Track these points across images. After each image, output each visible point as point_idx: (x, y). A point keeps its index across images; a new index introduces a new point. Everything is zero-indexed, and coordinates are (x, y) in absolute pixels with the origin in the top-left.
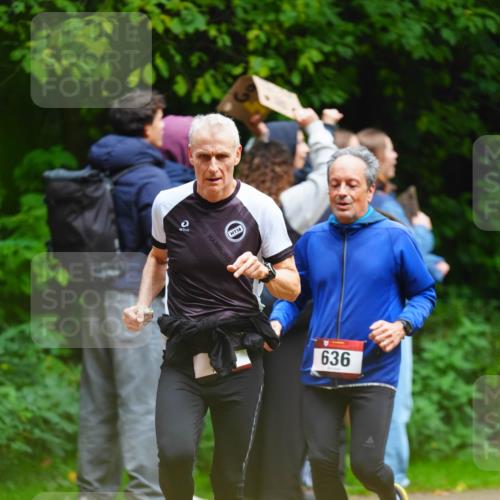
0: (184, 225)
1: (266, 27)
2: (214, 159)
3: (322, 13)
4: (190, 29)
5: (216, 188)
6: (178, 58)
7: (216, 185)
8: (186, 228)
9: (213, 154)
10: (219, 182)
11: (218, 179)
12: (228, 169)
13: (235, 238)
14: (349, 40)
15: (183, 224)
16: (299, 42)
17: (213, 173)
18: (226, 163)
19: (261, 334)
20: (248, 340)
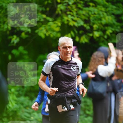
1: (98, 24)
3: (112, 21)
4: (79, 25)
6: (76, 32)
11: (69, 54)
13: (74, 70)
14: (119, 27)
16: (106, 28)
17: (68, 52)
18: (71, 49)
19: (77, 100)
20: (73, 101)
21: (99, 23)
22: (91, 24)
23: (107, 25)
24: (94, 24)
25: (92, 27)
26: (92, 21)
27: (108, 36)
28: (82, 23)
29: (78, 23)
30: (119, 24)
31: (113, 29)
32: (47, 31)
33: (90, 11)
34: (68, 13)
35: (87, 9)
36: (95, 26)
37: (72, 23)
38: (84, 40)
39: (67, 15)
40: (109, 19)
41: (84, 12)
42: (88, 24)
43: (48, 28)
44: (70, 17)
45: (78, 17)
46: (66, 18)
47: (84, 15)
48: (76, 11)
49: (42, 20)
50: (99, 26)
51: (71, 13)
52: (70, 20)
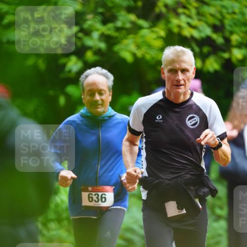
0: (159, 118)
4: (203, 35)
5: (180, 90)
6: (197, 50)
8: (160, 119)
9: (179, 69)
10: (182, 87)
12: (188, 79)
13: (192, 125)
15: (157, 118)
17: (178, 81)
18: (187, 75)
19: (208, 187)
20: (200, 191)
21: (242, 32)
22: (227, 34)
24: (232, 33)
25: (227, 40)
26: (228, 28)
28: (208, 31)
29: (200, 31)
32: (138, 47)
33: (223, 7)
34: (181, 10)
35: (218, 2)
36: (235, 38)
37: (187, 32)
38: (213, 65)
39: (178, 15)
41: (212, 10)
42: (220, 34)
43: (139, 40)
44: (183, 20)
45: (200, 20)
46: (175, 22)
47: (212, 15)
48: (196, 8)
49: (128, 26)
50: (242, 38)
51: (187, 12)
52: (184, 25)
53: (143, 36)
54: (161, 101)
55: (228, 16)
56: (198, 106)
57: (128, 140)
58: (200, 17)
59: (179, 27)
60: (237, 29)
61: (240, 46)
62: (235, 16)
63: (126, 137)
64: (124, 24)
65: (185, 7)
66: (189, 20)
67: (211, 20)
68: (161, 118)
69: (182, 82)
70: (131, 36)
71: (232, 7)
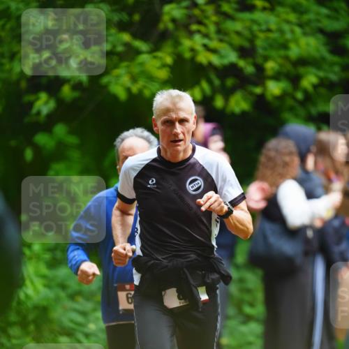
0: (152, 182)
1: (280, 60)
2: (177, 124)
3: (318, 50)
4: (226, 61)
6: (217, 82)
7: (179, 145)
8: (154, 184)
9: (176, 120)
10: (181, 143)
11: (181, 140)
12: (188, 132)
13: (195, 191)
14: (337, 69)
15: (150, 182)
16: (302, 70)
17: (176, 135)
18: (187, 126)
19: (219, 273)
20: (208, 278)
21: (280, 57)
22: (259, 60)
23: (303, 62)
24: (266, 58)
25: (260, 69)
26: (260, 51)
27: (306, 92)
28: (232, 57)
29: (222, 57)
30: (336, 59)
31: (321, 74)
32: (134, 79)
33: (254, 22)
34: (194, 27)
35: (246, 16)
36: (270, 66)
37: (203, 58)
38: (239, 104)
39: (191, 34)
40: (309, 45)
41: (238, 26)
42: (250, 60)
43: (136, 70)
44: (198, 40)
45: (221, 41)
46: (187, 43)
47: (238, 33)
48: (217, 24)
49: (120, 49)
50: (281, 65)
51: (202, 29)
52: (199, 48)
53: (142, 64)
54: (154, 160)
55: (262, 35)
56: (201, 165)
57: (118, 208)
58: (221, 37)
59: (192, 50)
60: (273, 53)
61: (277, 77)
62: (271, 35)
63: (117, 204)
64: (114, 46)
65: (200, 23)
66: (206, 41)
67: (237, 41)
68: (154, 182)
69: (181, 136)
70: (124, 64)
71: (267, 22)
